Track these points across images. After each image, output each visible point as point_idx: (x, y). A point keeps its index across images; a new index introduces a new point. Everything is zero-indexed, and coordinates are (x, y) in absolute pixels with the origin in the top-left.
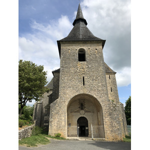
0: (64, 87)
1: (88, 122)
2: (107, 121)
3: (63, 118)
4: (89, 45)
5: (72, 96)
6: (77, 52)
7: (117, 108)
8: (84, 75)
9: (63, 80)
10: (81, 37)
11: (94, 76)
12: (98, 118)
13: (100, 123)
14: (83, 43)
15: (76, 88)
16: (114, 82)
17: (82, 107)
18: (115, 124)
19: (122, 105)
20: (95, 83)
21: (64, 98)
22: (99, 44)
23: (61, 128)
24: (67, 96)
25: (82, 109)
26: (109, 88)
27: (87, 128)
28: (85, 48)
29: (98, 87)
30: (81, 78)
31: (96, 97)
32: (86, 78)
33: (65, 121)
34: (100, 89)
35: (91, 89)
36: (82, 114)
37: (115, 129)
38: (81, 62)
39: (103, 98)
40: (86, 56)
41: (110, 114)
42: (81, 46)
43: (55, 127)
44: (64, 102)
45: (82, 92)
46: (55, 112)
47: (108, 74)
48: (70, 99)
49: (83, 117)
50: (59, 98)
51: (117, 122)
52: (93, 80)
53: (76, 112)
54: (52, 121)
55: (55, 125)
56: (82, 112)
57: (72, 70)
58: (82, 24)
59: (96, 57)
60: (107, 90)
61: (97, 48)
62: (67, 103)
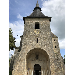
0: (25, 44)
1: (41, 67)
2: (53, 67)
3: (23, 64)
4: (42, 20)
5: (30, 50)
6: (35, 24)
7: (59, 58)
8: (38, 37)
9: (25, 40)
10: (37, 16)
11: (44, 38)
12: (47, 65)
13: (48, 68)
14: (38, 19)
15: (33, 45)
16: (57, 42)
17: (37, 58)
18: (58, 69)
19: (63, 58)
20: (45, 42)
21: (24, 51)
22: (48, 20)
23: (21, 72)
24: (27, 49)
25: (37, 59)
26: (54, 46)
27: (40, 72)
28: (40, 22)
29: (47, 44)
30: (36, 39)
31: (45, 50)
32: (39, 38)
33: (24, 67)
34: (48, 45)
35: (43, 46)
36: (37, 62)
37: (58, 72)
38: (36, 29)
39: (50, 51)
40: (40, 26)
41: (55, 62)
42: (37, 21)
43: (17, 71)
44: (25, 53)
45: (36, 47)
46: (18, 60)
47: (53, 38)
48: (28, 52)
49: (38, 64)
50: (22, 51)
51: (60, 68)
52: (44, 40)
53: (33, 61)
54: (15, 67)
55: (17, 69)
56: (37, 61)
57: (31, 34)
58: (38, 10)
59: (46, 27)
60: (52, 46)
61: (47, 22)
62: (26, 54)
